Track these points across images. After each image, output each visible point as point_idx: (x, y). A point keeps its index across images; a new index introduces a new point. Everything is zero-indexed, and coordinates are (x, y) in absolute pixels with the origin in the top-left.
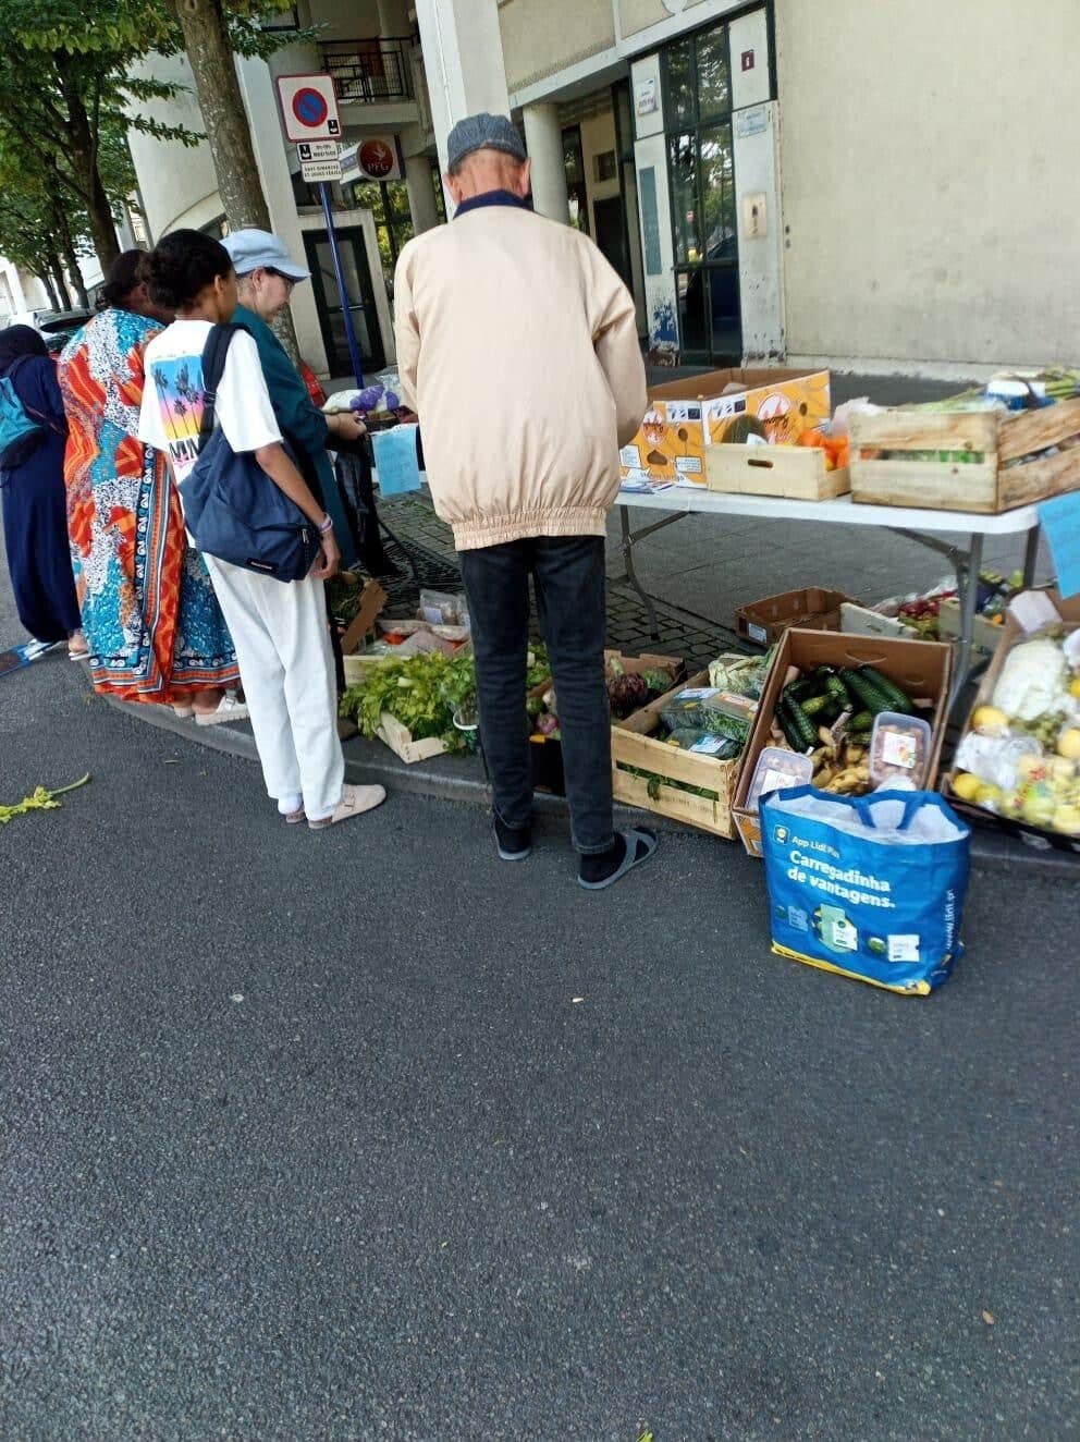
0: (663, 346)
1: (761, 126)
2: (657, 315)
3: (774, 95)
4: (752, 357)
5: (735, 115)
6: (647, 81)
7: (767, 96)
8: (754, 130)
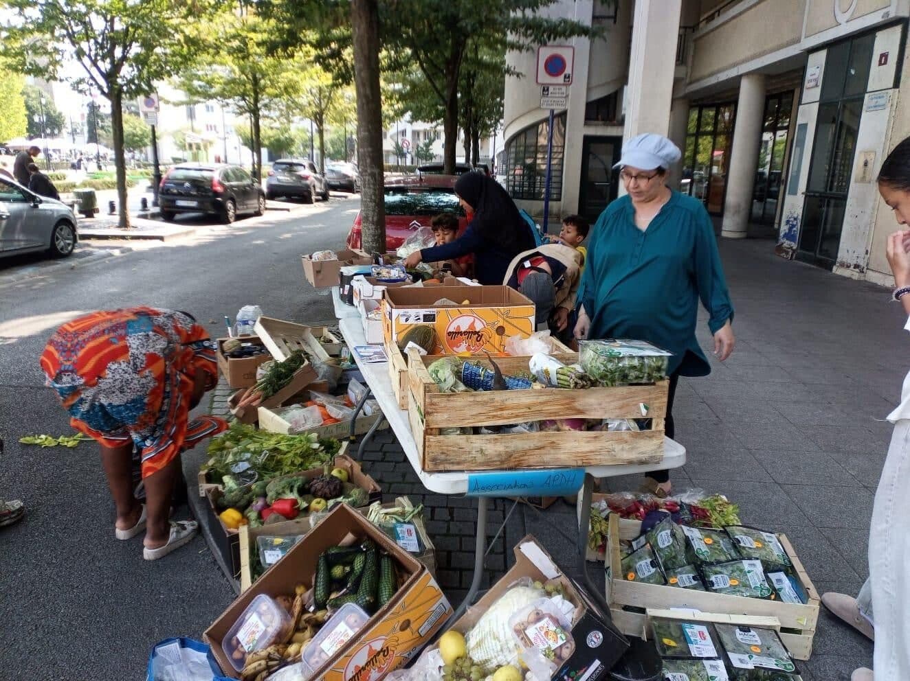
0: (787, 243)
1: (884, 105)
2: (788, 222)
3: (897, 84)
4: (842, 265)
5: (867, 96)
6: (816, 67)
7: (891, 86)
8: (876, 107)
